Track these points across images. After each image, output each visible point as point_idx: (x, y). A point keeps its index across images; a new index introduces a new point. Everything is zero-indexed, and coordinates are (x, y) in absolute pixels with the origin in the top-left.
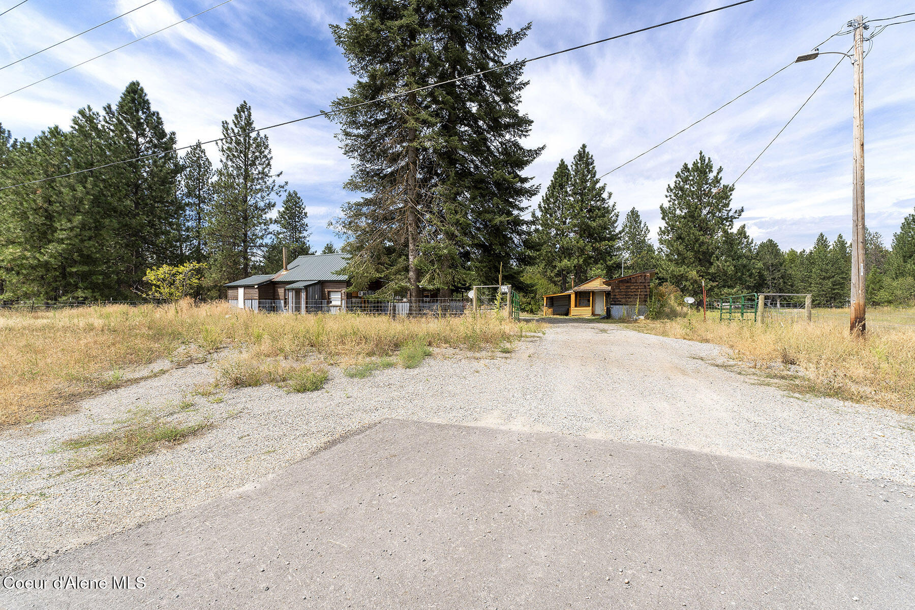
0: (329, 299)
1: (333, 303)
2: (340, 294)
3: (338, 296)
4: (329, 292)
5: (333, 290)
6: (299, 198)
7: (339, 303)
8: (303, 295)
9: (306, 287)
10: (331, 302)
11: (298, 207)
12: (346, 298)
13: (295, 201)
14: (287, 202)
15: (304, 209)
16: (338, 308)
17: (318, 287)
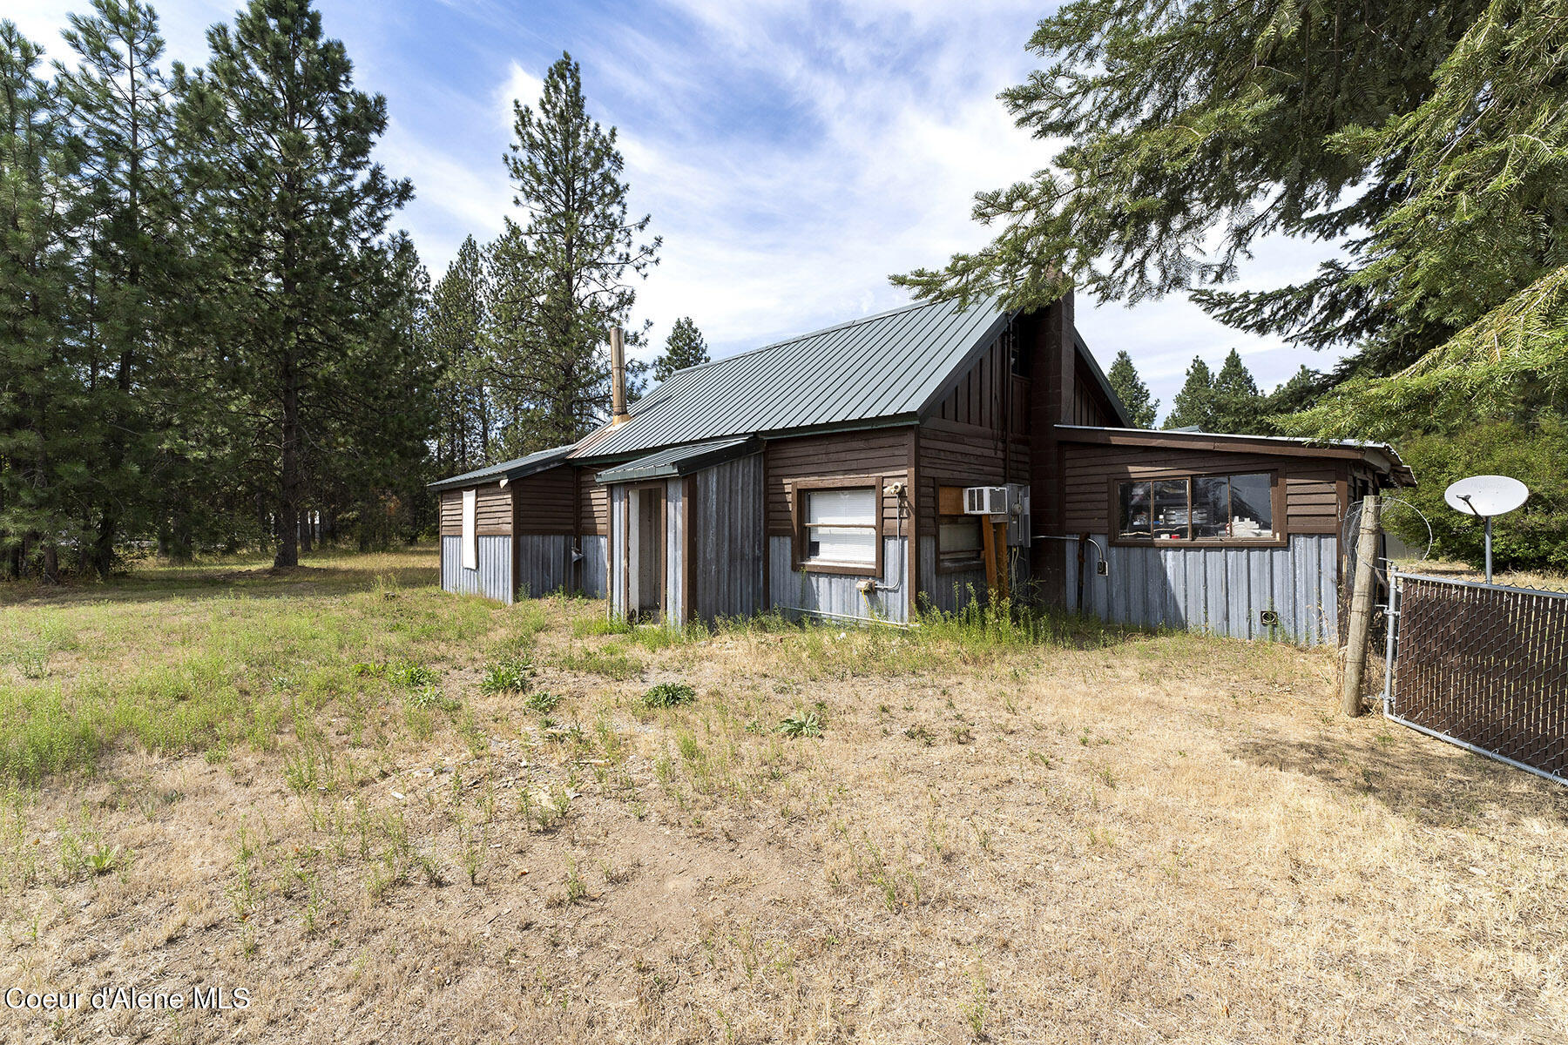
0: (805, 532)
1: (828, 555)
2: (870, 501)
3: (863, 513)
4: (804, 495)
5: (828, 481)
6: (695, 331)
7: (864, 556)
8: (675, 513)
9: (690, 471)
10: (814, 549)
11: (694, 348)
12: (908, 524)
13: (689, 337)
14: (674, 339)
15: (704, 351)
16: (863, 584)
17: (746, 473)
